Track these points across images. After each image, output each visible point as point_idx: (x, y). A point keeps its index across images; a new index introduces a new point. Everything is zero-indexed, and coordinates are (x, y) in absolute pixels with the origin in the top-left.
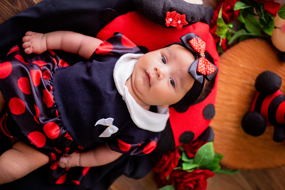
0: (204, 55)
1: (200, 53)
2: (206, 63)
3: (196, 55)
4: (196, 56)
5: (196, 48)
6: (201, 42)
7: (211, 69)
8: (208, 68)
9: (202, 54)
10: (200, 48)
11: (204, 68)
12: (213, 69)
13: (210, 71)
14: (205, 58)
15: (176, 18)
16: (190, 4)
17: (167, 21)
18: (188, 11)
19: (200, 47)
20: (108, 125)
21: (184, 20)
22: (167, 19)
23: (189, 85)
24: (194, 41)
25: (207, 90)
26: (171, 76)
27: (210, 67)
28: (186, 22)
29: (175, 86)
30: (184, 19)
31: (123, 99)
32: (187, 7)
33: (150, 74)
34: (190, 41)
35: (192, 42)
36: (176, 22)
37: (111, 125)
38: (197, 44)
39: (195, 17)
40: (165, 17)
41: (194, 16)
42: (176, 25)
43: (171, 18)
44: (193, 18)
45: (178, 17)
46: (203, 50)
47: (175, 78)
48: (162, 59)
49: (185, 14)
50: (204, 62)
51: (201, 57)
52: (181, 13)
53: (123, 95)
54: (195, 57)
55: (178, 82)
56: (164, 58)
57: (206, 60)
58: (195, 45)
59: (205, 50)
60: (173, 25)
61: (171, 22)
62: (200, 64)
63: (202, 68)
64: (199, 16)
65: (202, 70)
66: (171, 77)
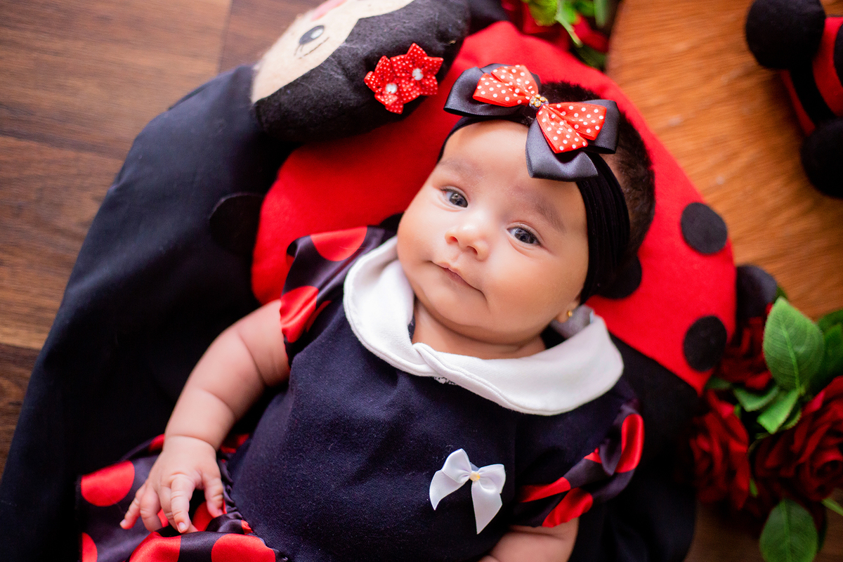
0: (543, 99)
1: (529, 101)
2: (563, 114)
3: (521, 115)
4: (524, 118)
5: (507, 99)
6: (510, 71)
7: (591, 116)
8: (581, 120)
9: (536, 100)
10: (517, 91)
11: (570, 130)
12: (596, 111)
13: (592, 127)
14: (551, 102)
15: (401, 73)
16: (406, 8)
17: (385, 98)
18: (415, 30)
19: (514, 88)
20: (464, 480)
21: (426, 58)
22: (381, 94)
23: (573, 206)
24: (486, 88)
25: (632, 179)
26: (509, 224)
27: (582, 114)
28: (433, 61)
29: (540, 240)
30: (424, 56)
31: (442, 381)
32: (405, 23)
33: (449, 266)
34: (477, 94)
35: (483, 93)
36: (410, 81)
37: (473, 469)
38: (499, 86)
39: (447, 30)
40: (369, 94)
41: (441, 28)
42: (415, 89)
43: (388, 82)
44: (443, 36)
45: (403, 66)
46: (530, 87)
47: (522, 218)
48: (451, 200)
49: (413, 42)
50: (557, 115)
51: (539, 109)
52: (402, 50)
53: (433, 371)
54: (524, 125)
55: (537, 223)
56: (455, 192)
57: (559, 106)
58: (497, 93)
59: (535, 84)
60: (410, 95)
61: (399, 93)
62: (549, 129)
63: (562, 137)
64: (453, 17)
65: (567, 139)
66: (508, 226)
